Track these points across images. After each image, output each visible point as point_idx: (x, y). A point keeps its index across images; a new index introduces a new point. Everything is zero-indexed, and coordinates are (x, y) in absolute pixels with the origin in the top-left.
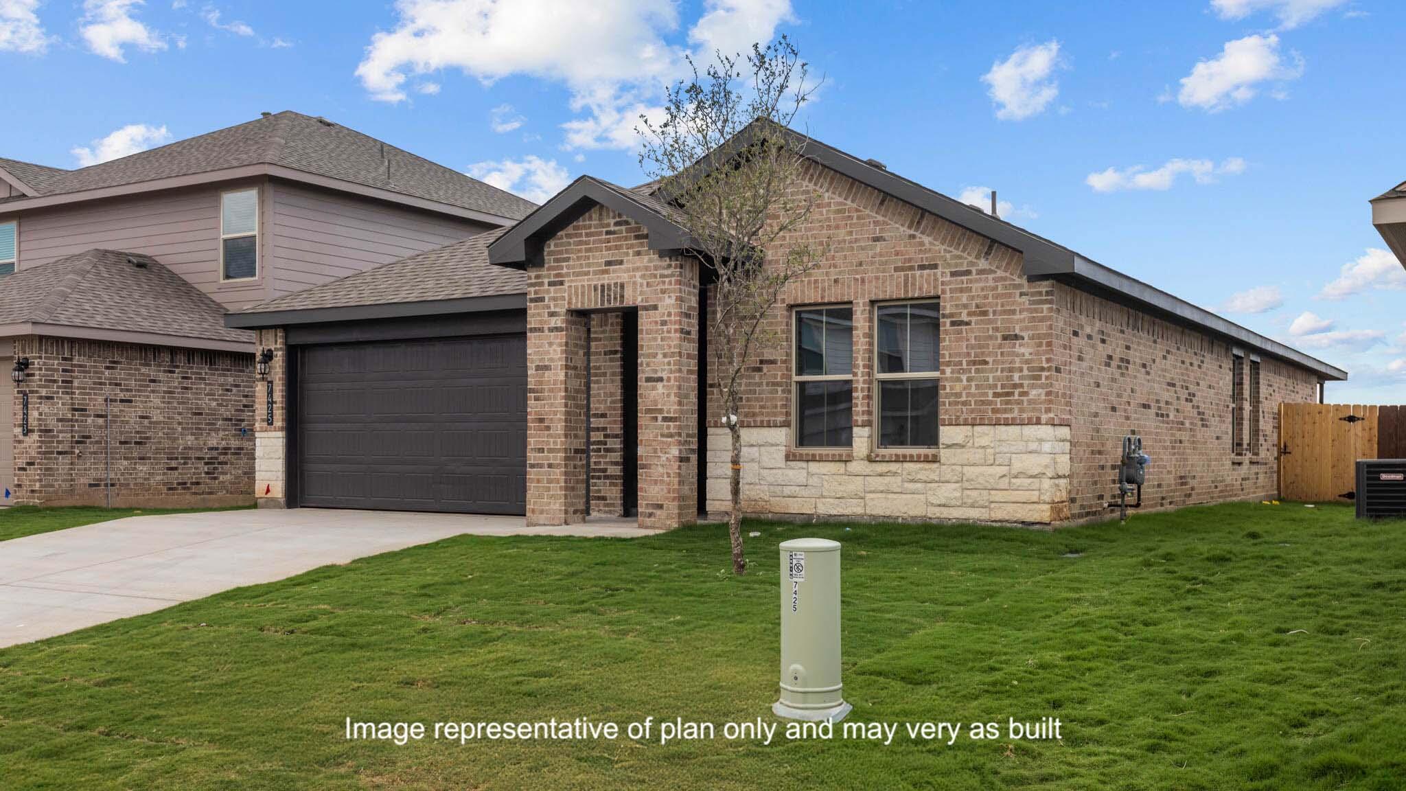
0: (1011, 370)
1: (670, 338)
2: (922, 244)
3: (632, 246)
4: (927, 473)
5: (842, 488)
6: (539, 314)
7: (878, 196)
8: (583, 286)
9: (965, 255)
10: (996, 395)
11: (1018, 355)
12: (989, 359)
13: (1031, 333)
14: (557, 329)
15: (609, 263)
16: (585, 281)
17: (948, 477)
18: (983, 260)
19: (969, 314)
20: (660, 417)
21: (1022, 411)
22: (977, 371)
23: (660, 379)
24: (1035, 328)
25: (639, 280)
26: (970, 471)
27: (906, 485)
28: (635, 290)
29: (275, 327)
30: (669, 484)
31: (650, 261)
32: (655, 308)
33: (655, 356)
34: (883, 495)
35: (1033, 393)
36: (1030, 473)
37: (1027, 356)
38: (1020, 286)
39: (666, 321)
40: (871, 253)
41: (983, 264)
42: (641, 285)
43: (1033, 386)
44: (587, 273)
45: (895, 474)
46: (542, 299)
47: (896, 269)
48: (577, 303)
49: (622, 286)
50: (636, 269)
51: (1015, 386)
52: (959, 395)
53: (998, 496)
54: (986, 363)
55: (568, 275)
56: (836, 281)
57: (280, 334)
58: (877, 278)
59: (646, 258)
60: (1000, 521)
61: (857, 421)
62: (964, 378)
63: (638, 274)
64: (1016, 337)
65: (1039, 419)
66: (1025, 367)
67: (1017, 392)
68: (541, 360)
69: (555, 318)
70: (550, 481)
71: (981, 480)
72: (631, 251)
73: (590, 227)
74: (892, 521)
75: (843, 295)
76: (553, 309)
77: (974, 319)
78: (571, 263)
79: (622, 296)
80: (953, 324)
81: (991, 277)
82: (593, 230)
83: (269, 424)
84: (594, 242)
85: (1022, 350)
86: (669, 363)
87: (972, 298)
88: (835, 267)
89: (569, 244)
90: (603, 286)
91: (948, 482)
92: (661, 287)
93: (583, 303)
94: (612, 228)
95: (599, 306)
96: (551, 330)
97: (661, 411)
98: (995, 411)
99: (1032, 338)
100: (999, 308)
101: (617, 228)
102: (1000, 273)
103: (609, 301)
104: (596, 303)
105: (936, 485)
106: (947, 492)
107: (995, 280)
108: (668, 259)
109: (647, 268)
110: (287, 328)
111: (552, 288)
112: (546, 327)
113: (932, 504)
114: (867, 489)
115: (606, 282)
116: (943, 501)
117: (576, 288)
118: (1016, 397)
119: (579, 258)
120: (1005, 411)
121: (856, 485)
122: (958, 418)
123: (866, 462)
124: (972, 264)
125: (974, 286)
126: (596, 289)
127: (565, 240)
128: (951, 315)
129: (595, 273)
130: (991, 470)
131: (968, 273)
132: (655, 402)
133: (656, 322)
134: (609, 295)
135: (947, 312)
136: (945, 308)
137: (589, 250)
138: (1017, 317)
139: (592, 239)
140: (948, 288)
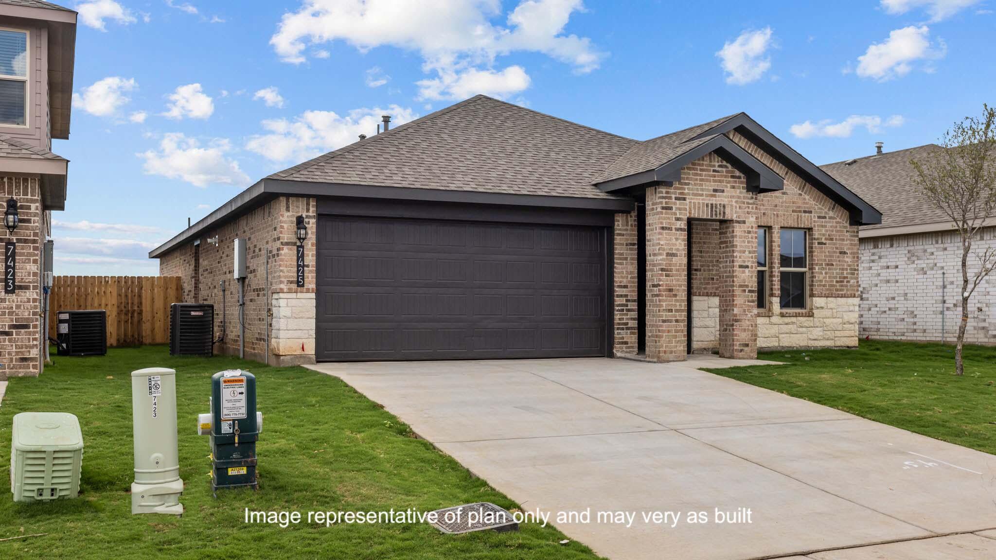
0: (843, 269)
1: (752, 241)
2: (805, 199)
3: (729, 182)
4: (808, 322)
5: (767, 332)
6: (669, 218)
7: (784, 170)
8: (699, 203)
9: (823, 208)
10: (837, 282)
11: (845, 262)
12: (834, 263)
13: (850, 251)
14: (681, 229)
15: (715, 191)
16: (699, 200)
17: (818, 324)
18: (831, 212)
19: (826, 239)
20: (747, 290)
21: (847, 290)
22: (829, 269)
23: (747, 267)
24: (852, 249)
25: (734, 204)
26: (827, 321)
27: (799, 329)
28: (732, 210)
29: (308, 196)
30: (752, 331)
31: (741, 193)
32: (744, 222)
33: (744, 252)
34: (788, 335)
35: (852, 281)
36: (851, 322)
37: (850, 263)
38: (846, 227)
39: (750, 231)
40: (781, 200)
41: (831, 214)
42: (736, 207)
43: (852, 278)
44: (702, 195)
45: (793, 323)
46: (671, 208)
47: (793, 211)
48: (695, 213)
49: (724, 206)
50: (732, 197)
51: (845, 278)
52: (821, 281)
53: (838, 333)
54: (832, 265)
55: (688, 194)
56: (764, 214)
57: (313, 203)
58: (784, 215)
59: (738, 191)
60: (839, 347)
61: (775, 294)
62: (824, 272)
63: (734, 200)
64: (845, 253)
65: (855, 294)
66: (848, 268)
67: (845, 280)
68: (670, 249)
69: (680, 222)
70: (676, 331)
71: (831, 326)
72: (729, 185)
73: (703, 165)
74: (791, 349)
75: (768, 222)
76: (678, 216)
77: (828, 242)
78: (690, 186)
79: (724, 213)
80: (819, 243)
81: (834, 221)
82: (705, 167)
83: (299, 286)
84: (705, 175)
85: (847, 260)
86: (752, 257)
87: (827, 231)
88: (763, 205)
89: (689, 174)
90: (712, 205)
91: (817, 327)
92: (747, 210)
93: (699, 214)
94: (717, 169)
95: (709, 217)
96: (677, 229)
97: (747, 286)
98: (837, 290)
99: (851, 253)
100: (838, 237)
101: (720, 169)
102: (838, 220)
103: (716, 215)
104: (707, 215)
105: (812, 329)
106: (817, 333)
107: (836, 222)
108: (751, 193)
109: (739, 197)
110: (320, 199)
111: (678, 202)
112: (673, 227)
113: (810, 339)
114: (780, 332)
115: (714, 202)
116: (816, 337)
117: (694, 203)
118: (845, 283)
119: (695, 184)
120: (841, 290)
121: (774, 330)
122: (822, 293)
123: (779, 317)
124: (826, 213)
125: (828, 225)
126: (707, 205)
127: (686, 171)
128: (818, 239)
129: (707, 196)
130: (835, 320)
131: (824, 217)
132: (744, 281)
133: (745, 232)
134: (716, 211)
135: (816, 237)
136: (815, 235)
137: (701, 180)
138: (845, 242)
139: (704, 173)
140: (816, 224)
